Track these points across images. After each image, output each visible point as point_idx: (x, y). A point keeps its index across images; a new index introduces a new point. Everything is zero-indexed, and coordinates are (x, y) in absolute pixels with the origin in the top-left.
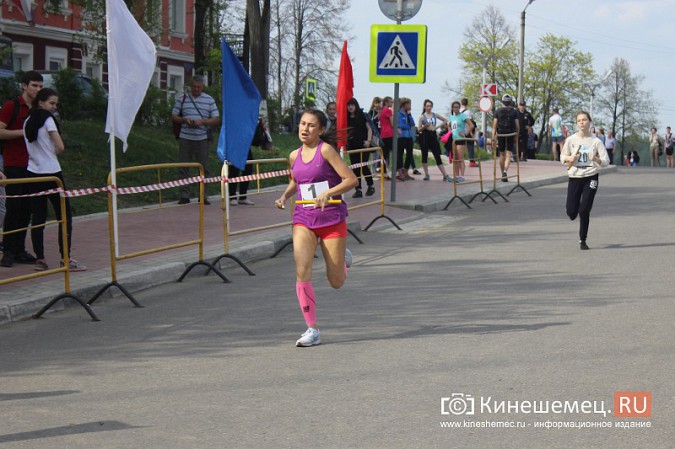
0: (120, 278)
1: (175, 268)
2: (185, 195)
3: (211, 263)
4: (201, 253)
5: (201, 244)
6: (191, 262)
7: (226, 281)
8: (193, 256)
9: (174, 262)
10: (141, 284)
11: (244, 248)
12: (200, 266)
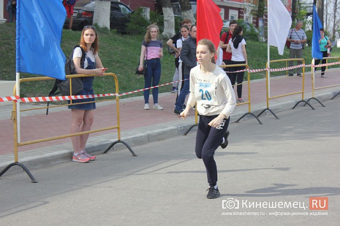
0: (270, 107)
1: (291, 103)
2: (291, 73)
3: (306, 101)
4: (303, 97)
5: (303, 93)
6: (298, 101)
7: (313, 109)
8: (299, 98)
9: (292, 101)
10: (278, 109)
11: (319, 95)
12: (302, 102)
